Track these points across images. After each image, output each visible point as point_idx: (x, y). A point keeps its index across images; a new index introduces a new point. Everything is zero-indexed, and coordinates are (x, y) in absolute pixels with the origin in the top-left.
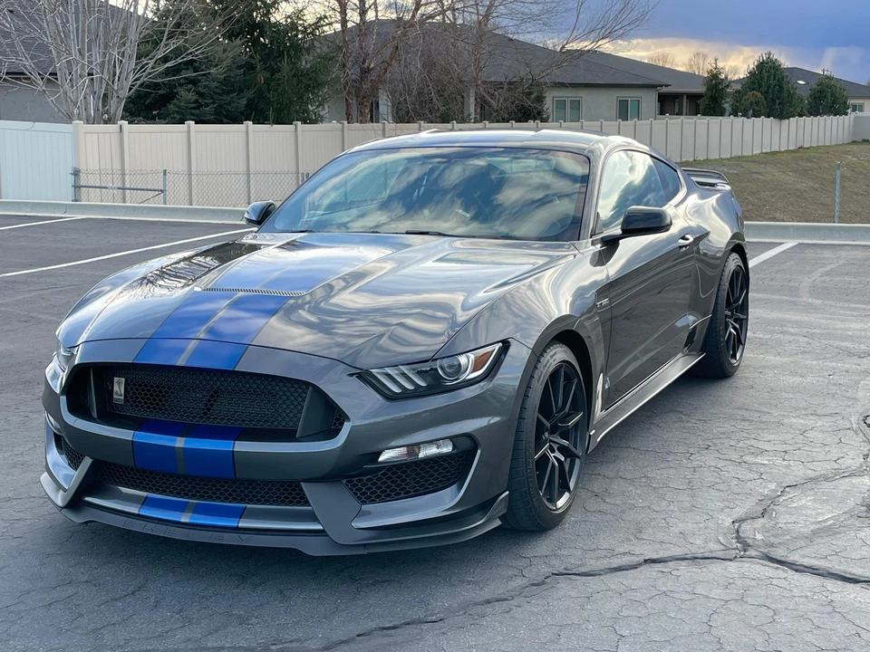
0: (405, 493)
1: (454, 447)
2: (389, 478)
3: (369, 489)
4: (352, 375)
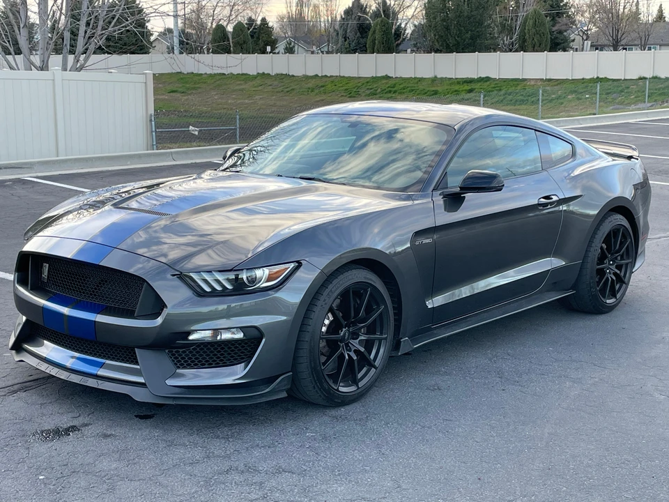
0: (209, 364)
1: (244, 335)
2: (198, 352)
3: (183, 358)
4: (174, 275)
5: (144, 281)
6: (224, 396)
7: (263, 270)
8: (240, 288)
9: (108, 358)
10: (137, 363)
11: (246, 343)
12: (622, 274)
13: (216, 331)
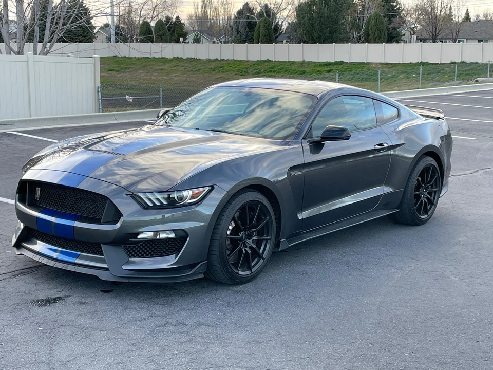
0: (151, 255)
1: (175, 235)
2: (144, 247)
3: (134, 251)
4: (127, 195)
5: (108, 198)
6: (162, 276)
7: (188, 192)
8: (172, 204)
9: (82, 251)
10: (102, 254)
11: (176, 241)
12: (432, 198)
13: (156, 233)
